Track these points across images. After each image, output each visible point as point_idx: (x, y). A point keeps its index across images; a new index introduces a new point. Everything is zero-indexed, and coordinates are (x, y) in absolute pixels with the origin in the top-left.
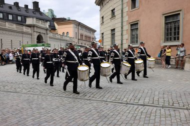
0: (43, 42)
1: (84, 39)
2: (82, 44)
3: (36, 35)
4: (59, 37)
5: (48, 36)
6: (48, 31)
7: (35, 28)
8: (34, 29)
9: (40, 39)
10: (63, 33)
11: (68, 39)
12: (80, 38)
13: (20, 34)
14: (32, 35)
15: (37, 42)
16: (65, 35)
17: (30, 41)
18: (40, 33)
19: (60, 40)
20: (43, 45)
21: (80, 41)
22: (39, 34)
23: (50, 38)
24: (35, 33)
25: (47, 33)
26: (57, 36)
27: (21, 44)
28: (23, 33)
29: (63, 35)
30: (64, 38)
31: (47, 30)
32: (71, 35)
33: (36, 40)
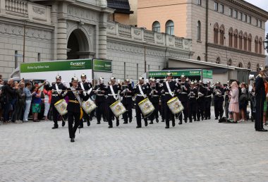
0: (87, 55)
1: (226, 43)
2: (218, 60)
3: (65, 31)
4: (141, 37)
5: (105, 33)
6: (105, 19)
7: (65, 9)
8: (60, 13)
9: (77, 46)
10: (156, 23)
11: (170, 43)
12: (211, 40)
13: (18, 30)
14: (52, 32)
15: (70, 55)
16: (162, 30)
17: (48, 51)
18: (78, 23)
19: (144, 46)
20: (88, 66)
21: (214, 53)
22: (73, 28)
23: (111, 40)
24: (64, 25)
25: (101, 22)
26: (135, 36)
27: (20, 59)
28: (25, 24)
29: (153, 32)
30: (157, 41)
31: (101, 13)
32: (183, 28)
33: (64, 48)
